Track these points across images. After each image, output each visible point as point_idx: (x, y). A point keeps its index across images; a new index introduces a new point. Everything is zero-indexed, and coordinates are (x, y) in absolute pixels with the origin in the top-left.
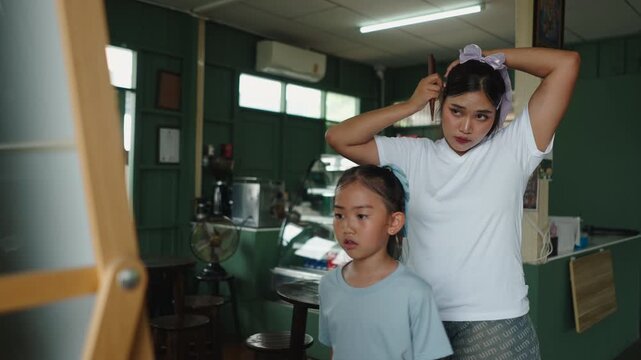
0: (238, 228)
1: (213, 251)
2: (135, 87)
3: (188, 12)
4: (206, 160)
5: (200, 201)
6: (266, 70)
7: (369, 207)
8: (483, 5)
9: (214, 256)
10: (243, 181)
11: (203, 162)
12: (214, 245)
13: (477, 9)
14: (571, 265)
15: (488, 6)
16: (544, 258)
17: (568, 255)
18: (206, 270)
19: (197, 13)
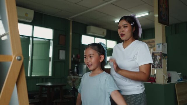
0: (80, 77)
1: (73, 84)
2: (53, 39)
3: (67, 18)
4: (72, 59)
5: (70, 70)
6: (89, 34)
7: (93, 54)
8: (149, 13)
9: (74, 85)
10: (82, 64)
11: (72, 60)
12: (73, 82)
13: (147, 14)
14: (175, 85)
15: (150, 13)
16: (166, 82)
17: (175, 82)
18: (71, 89)
19: (70, 19)
